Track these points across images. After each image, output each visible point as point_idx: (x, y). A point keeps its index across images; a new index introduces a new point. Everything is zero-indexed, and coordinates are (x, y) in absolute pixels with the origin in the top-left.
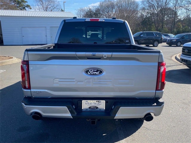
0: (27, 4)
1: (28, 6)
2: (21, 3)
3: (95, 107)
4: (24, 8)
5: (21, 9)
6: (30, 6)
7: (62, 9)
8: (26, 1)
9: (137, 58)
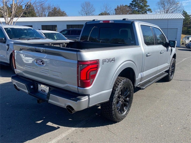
0: (148, 8)
1: (149, 10)
2: (143, 8)
3: (44, 91)
4: (146, 12)
5: (143, 13)
6: (151, 9)
7: (184, 10)
8: (148, 6)
9: (63, 55)
